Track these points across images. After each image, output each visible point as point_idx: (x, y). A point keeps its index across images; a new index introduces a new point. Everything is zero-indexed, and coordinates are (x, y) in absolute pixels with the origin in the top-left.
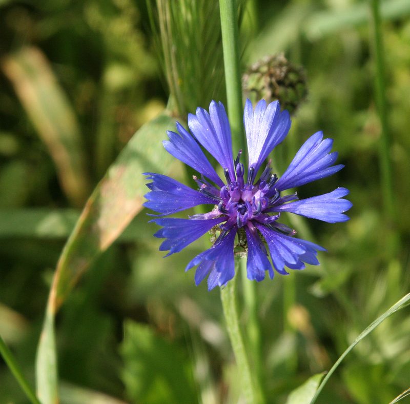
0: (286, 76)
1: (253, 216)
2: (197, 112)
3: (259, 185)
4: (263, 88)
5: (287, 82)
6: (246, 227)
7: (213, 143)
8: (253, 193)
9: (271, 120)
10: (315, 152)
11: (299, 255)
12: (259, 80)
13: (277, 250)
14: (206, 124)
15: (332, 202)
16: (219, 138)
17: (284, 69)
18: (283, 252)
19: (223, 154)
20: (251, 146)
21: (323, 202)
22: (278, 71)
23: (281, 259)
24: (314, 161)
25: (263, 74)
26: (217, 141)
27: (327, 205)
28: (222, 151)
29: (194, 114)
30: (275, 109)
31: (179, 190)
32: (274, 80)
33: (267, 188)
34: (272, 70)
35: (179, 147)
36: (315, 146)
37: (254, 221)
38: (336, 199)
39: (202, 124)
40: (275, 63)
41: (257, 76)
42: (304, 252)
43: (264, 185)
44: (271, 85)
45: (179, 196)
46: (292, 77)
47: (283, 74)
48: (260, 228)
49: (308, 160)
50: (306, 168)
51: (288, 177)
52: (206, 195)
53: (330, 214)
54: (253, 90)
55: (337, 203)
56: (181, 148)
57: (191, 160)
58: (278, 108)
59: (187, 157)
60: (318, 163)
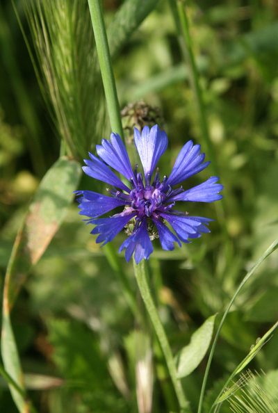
0: (148, 115)
1: (155, 208)
2: (102, 143)
3: (155, 186)
4: (134, 125)
5: (150, 118)
6: (152, 216)
7: (118, 163)
8: (152, 192)
9: (154, 138)
10: (190, 155)
11: (196, 227)
12: (129, 120)
13: (179, 227)
14: (110, 150)
15: (210, 188)
16: (121, 158)
17: (146, 109)
18: (184, 227)
19: (126, 169)
20: (144, 160)
21: (203, 189)
22: (142, 112)
23: (184, 232)
24: (190, 162)
25: (131, 116)
26: (120, 161)
27: (206, 190)
28: (124, 167)
29: (101, 145)
30: (156, 130)
31: (101, 198)
32: (140, 118)
33: (161, 186)
34: (138, 112)
35: (94, 169)
36: (188, 151)
37: (157, 212)
38: (211, 185)
39: (108, 151)
40: (138, 107)
41: (127, 118)
42: (200, 224)
43: (159, 185)
44: (139, 122)
45: (102, 203)
46: (152, 114)
47: (146, 113)
48: (161, 215)
49: (185, 162)
50: (185, 168)
51: (174, 177)
52: (120, 199)
53: (209, 196)
54: (127, 128)
55: (212, 187)
56: (96, 170)
57: (104, 177)
58: (158, 129)
59: (101, 175)
60: (193, 163)
